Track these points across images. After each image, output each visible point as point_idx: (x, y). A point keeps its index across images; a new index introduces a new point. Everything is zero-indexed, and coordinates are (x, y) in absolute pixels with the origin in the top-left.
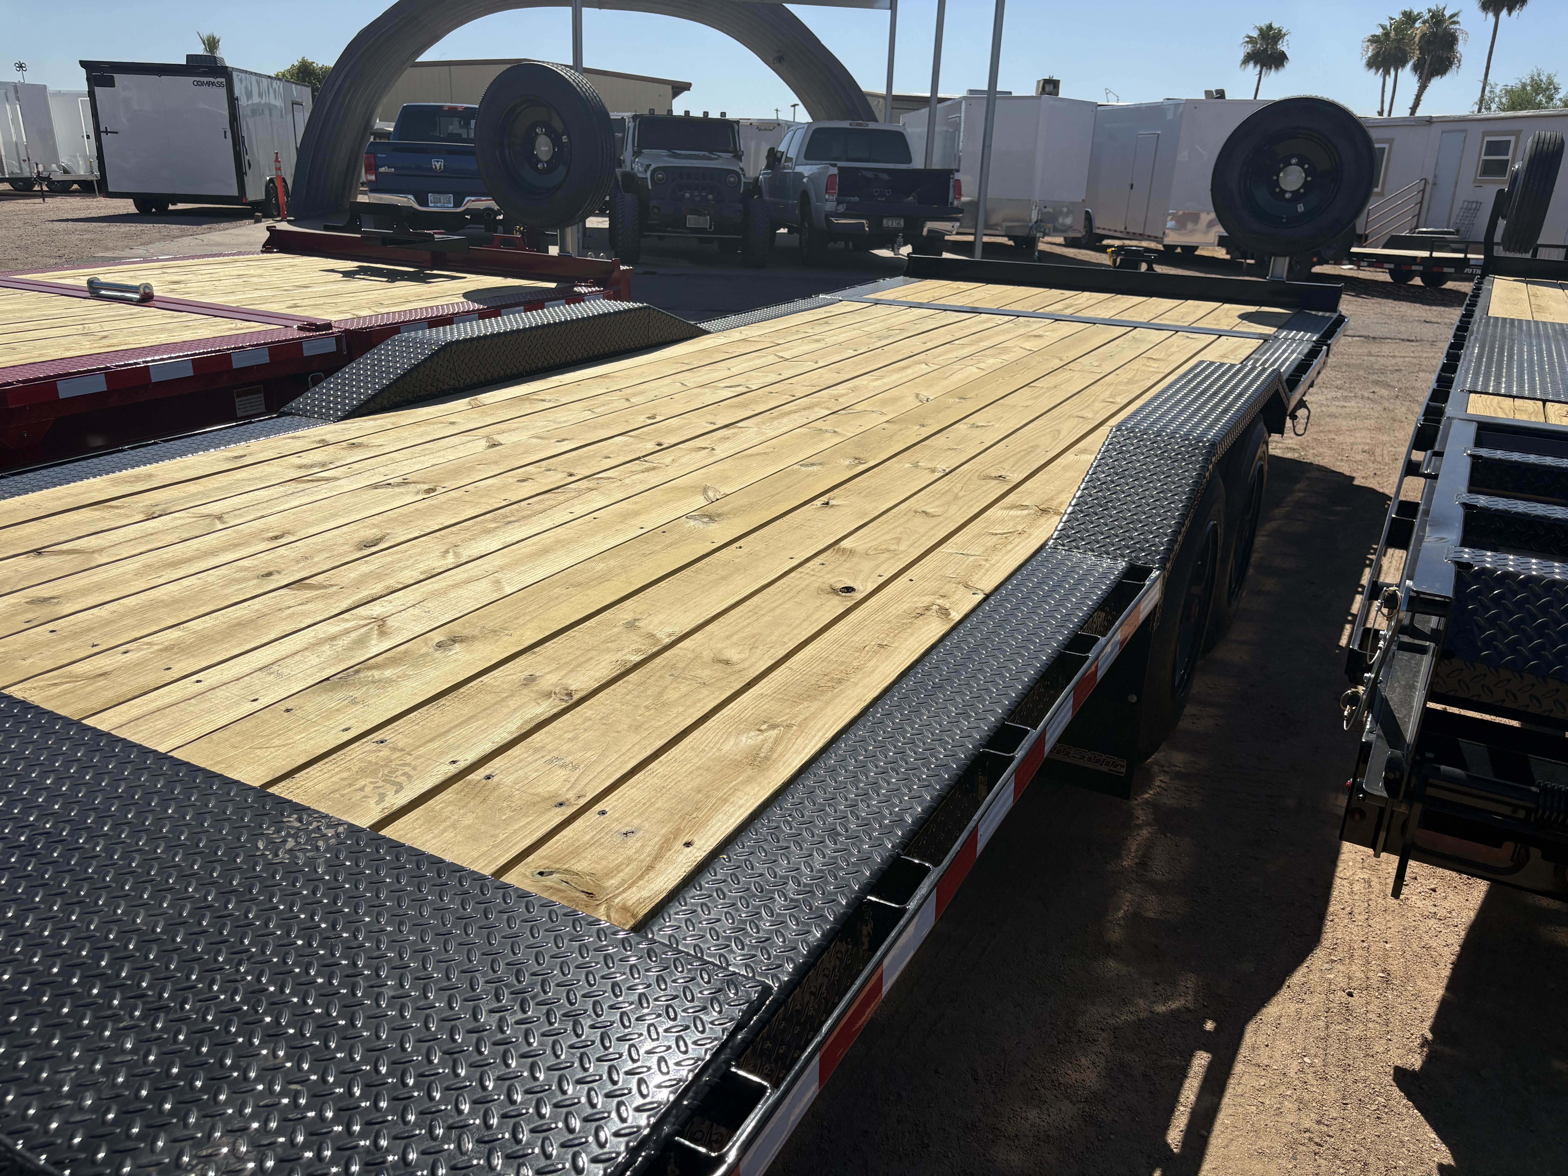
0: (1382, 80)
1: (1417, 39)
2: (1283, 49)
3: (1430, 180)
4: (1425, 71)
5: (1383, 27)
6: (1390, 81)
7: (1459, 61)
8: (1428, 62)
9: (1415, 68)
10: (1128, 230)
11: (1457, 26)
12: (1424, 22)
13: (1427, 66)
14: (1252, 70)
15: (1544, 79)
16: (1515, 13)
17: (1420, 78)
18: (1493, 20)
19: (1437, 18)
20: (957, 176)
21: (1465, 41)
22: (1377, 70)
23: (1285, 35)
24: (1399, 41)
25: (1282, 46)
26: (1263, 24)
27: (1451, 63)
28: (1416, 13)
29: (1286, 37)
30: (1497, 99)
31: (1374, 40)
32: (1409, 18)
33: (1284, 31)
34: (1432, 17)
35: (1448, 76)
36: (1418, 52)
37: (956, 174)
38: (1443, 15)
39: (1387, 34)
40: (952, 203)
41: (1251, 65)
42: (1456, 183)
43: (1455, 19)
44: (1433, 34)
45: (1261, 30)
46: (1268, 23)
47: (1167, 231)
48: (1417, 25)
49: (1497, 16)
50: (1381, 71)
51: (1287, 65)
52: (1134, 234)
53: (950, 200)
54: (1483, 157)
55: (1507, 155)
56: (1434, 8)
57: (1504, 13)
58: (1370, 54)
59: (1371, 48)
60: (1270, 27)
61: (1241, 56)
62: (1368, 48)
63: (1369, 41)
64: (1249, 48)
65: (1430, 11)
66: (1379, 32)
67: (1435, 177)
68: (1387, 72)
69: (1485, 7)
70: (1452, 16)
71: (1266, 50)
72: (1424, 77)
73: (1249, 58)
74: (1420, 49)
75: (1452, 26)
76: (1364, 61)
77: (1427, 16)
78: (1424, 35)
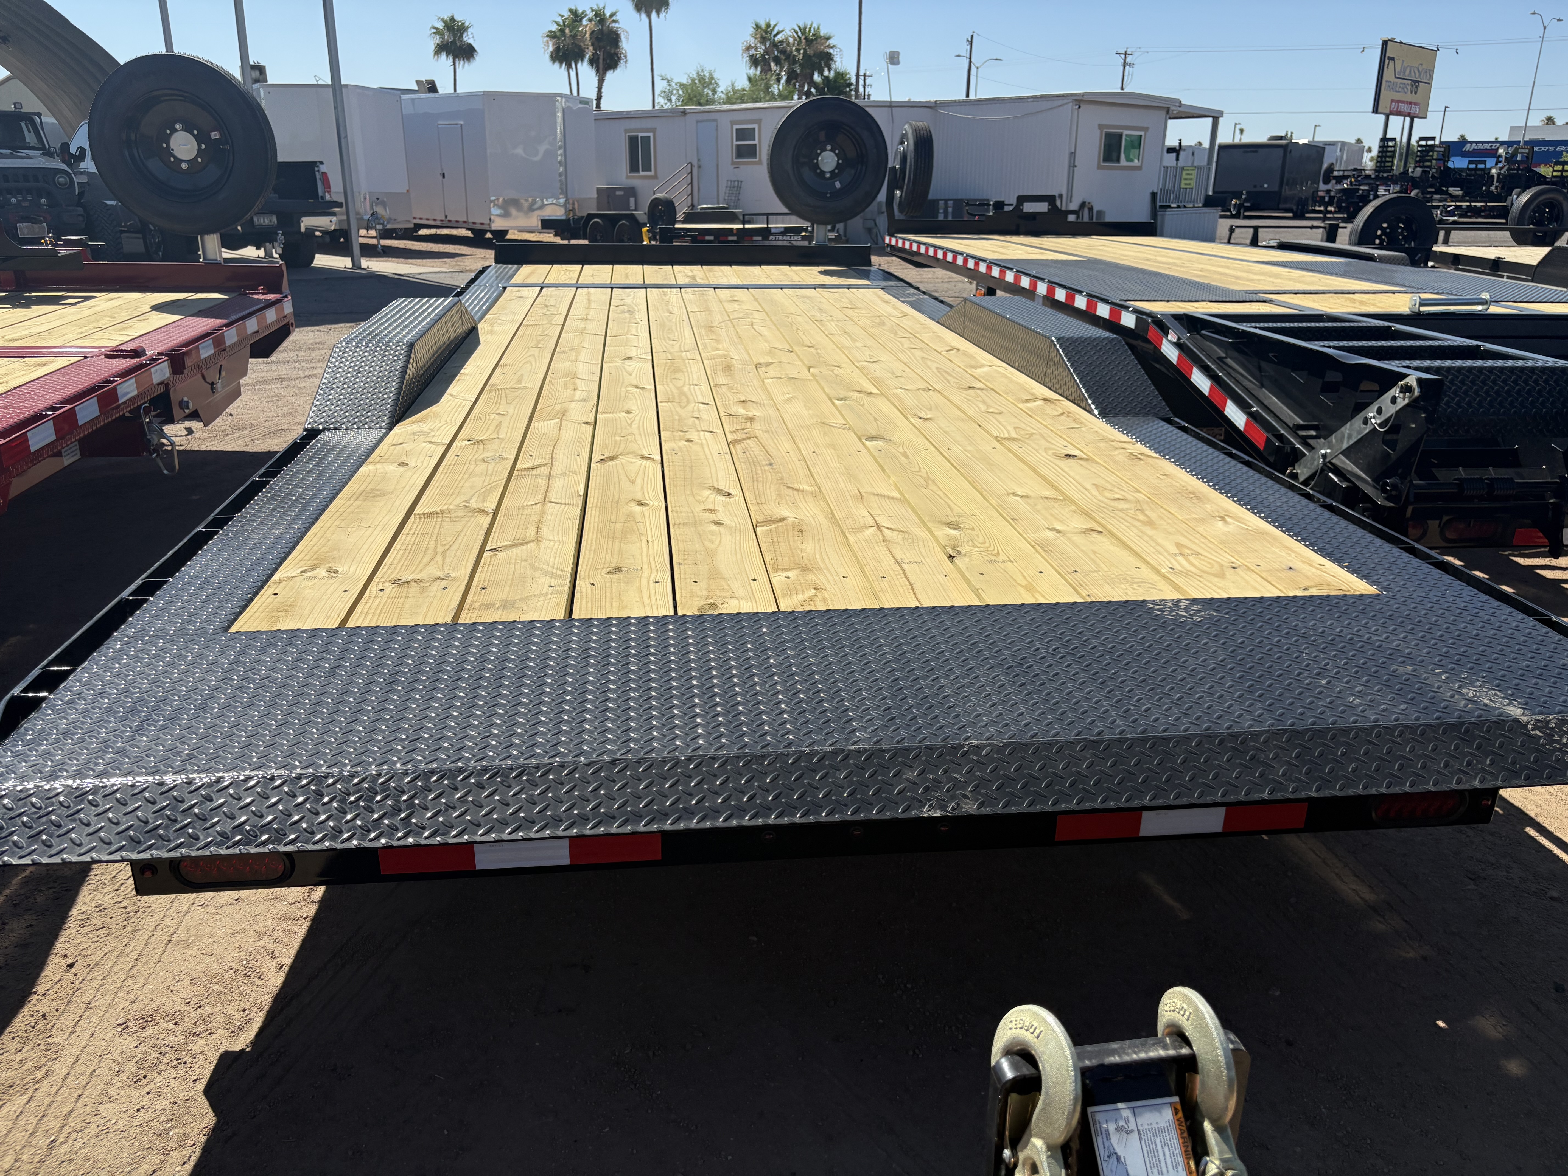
0: (566, 73)
1: (588, 35)
2: (471, 41)
3: (695, 163)
4: (601, 66)
5: (558, 24)
6: (573, 74)
7: (626, 57)
8: (601, 57)
9: (593, 62)
10: (449, 218)
11: (616, 25)
12: (590, 20)
13: (601, 61)
14: (445, 61)
15: (707, 75)
16: (662, 15)
17: (597, 71)
18: (647, 21)
19: (600, 17)
20: (323, 168)
21: (627, 39)
22: (561, 63)
23: (468, 27)
24: (574, 37)
25: (468, 38)
26: (446, 17)
27: (619, 59)
28: (580, 11)
29: (470, 30)
30: (675, 92)
31: (552, 35)
32: (576, 17)
33: (467, 24)
34: (596, 15)
35: (619, 70)
36: (591, 48)
37: (321, 166)
38: (604, 14)
39: (562, 31)
40: (322, 198)
41: (444, 56)
42: (718, 165)
43: (614, 18)
44: (601, 31)
45: (445, 22)
46: (450, 15)
47: (492, 217)
48: (585, 22)
49: (649, 16)
50: (564, 65)
51: (478, 59)
52: (457, 222)
53: (320, 193)
54: (735, 143)
55: (754, 140)
56: (595, 7)
57: (654, 15)
58: (551, 49)
59: (551, 44)
60: (452, 19)
61: (432, 47)
62: (548, 42)
63: (547, 36)
64: (438, 40)
65: (593, 11)
66: (554, 28)
67: (699, 160)
68: (569, 66)
69: (638, 8)
70: (612, 15)
71: (454, 42)
72: (601, 71)
73: (440, 49)
74: (593, 45)
75: (613, 25)
76: (548, 56)
77: (591, 15)
78: (592, 33)
